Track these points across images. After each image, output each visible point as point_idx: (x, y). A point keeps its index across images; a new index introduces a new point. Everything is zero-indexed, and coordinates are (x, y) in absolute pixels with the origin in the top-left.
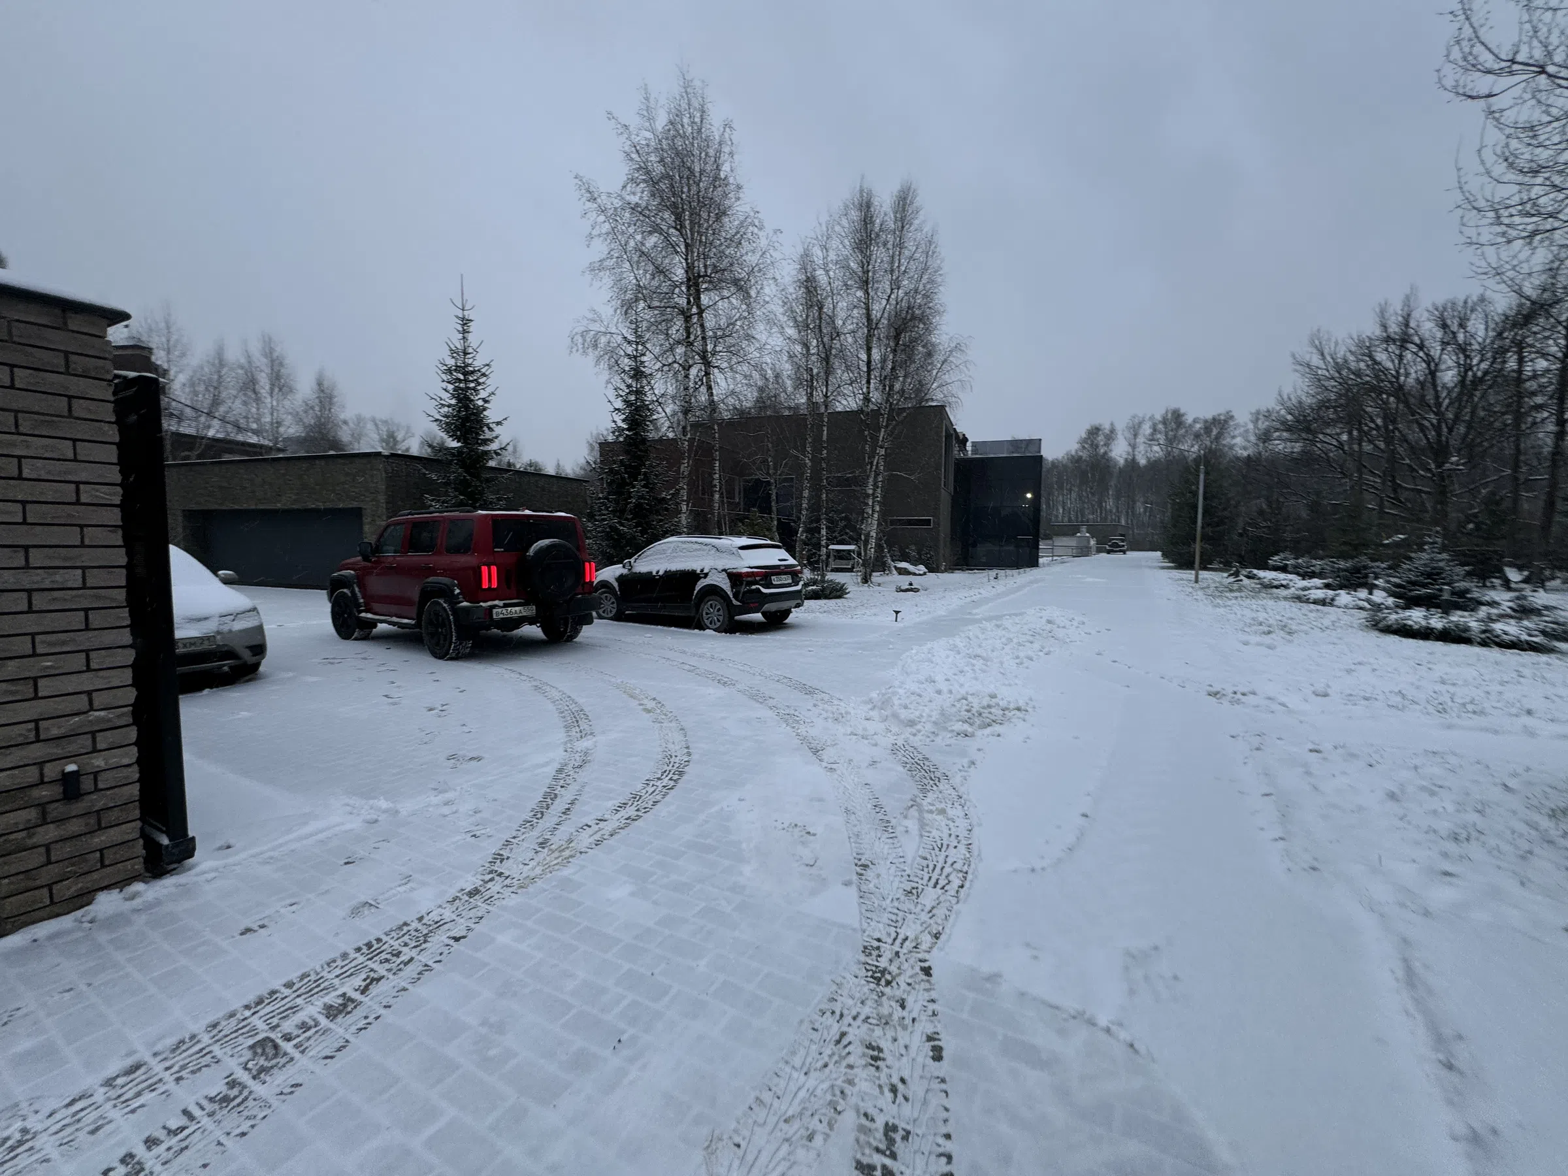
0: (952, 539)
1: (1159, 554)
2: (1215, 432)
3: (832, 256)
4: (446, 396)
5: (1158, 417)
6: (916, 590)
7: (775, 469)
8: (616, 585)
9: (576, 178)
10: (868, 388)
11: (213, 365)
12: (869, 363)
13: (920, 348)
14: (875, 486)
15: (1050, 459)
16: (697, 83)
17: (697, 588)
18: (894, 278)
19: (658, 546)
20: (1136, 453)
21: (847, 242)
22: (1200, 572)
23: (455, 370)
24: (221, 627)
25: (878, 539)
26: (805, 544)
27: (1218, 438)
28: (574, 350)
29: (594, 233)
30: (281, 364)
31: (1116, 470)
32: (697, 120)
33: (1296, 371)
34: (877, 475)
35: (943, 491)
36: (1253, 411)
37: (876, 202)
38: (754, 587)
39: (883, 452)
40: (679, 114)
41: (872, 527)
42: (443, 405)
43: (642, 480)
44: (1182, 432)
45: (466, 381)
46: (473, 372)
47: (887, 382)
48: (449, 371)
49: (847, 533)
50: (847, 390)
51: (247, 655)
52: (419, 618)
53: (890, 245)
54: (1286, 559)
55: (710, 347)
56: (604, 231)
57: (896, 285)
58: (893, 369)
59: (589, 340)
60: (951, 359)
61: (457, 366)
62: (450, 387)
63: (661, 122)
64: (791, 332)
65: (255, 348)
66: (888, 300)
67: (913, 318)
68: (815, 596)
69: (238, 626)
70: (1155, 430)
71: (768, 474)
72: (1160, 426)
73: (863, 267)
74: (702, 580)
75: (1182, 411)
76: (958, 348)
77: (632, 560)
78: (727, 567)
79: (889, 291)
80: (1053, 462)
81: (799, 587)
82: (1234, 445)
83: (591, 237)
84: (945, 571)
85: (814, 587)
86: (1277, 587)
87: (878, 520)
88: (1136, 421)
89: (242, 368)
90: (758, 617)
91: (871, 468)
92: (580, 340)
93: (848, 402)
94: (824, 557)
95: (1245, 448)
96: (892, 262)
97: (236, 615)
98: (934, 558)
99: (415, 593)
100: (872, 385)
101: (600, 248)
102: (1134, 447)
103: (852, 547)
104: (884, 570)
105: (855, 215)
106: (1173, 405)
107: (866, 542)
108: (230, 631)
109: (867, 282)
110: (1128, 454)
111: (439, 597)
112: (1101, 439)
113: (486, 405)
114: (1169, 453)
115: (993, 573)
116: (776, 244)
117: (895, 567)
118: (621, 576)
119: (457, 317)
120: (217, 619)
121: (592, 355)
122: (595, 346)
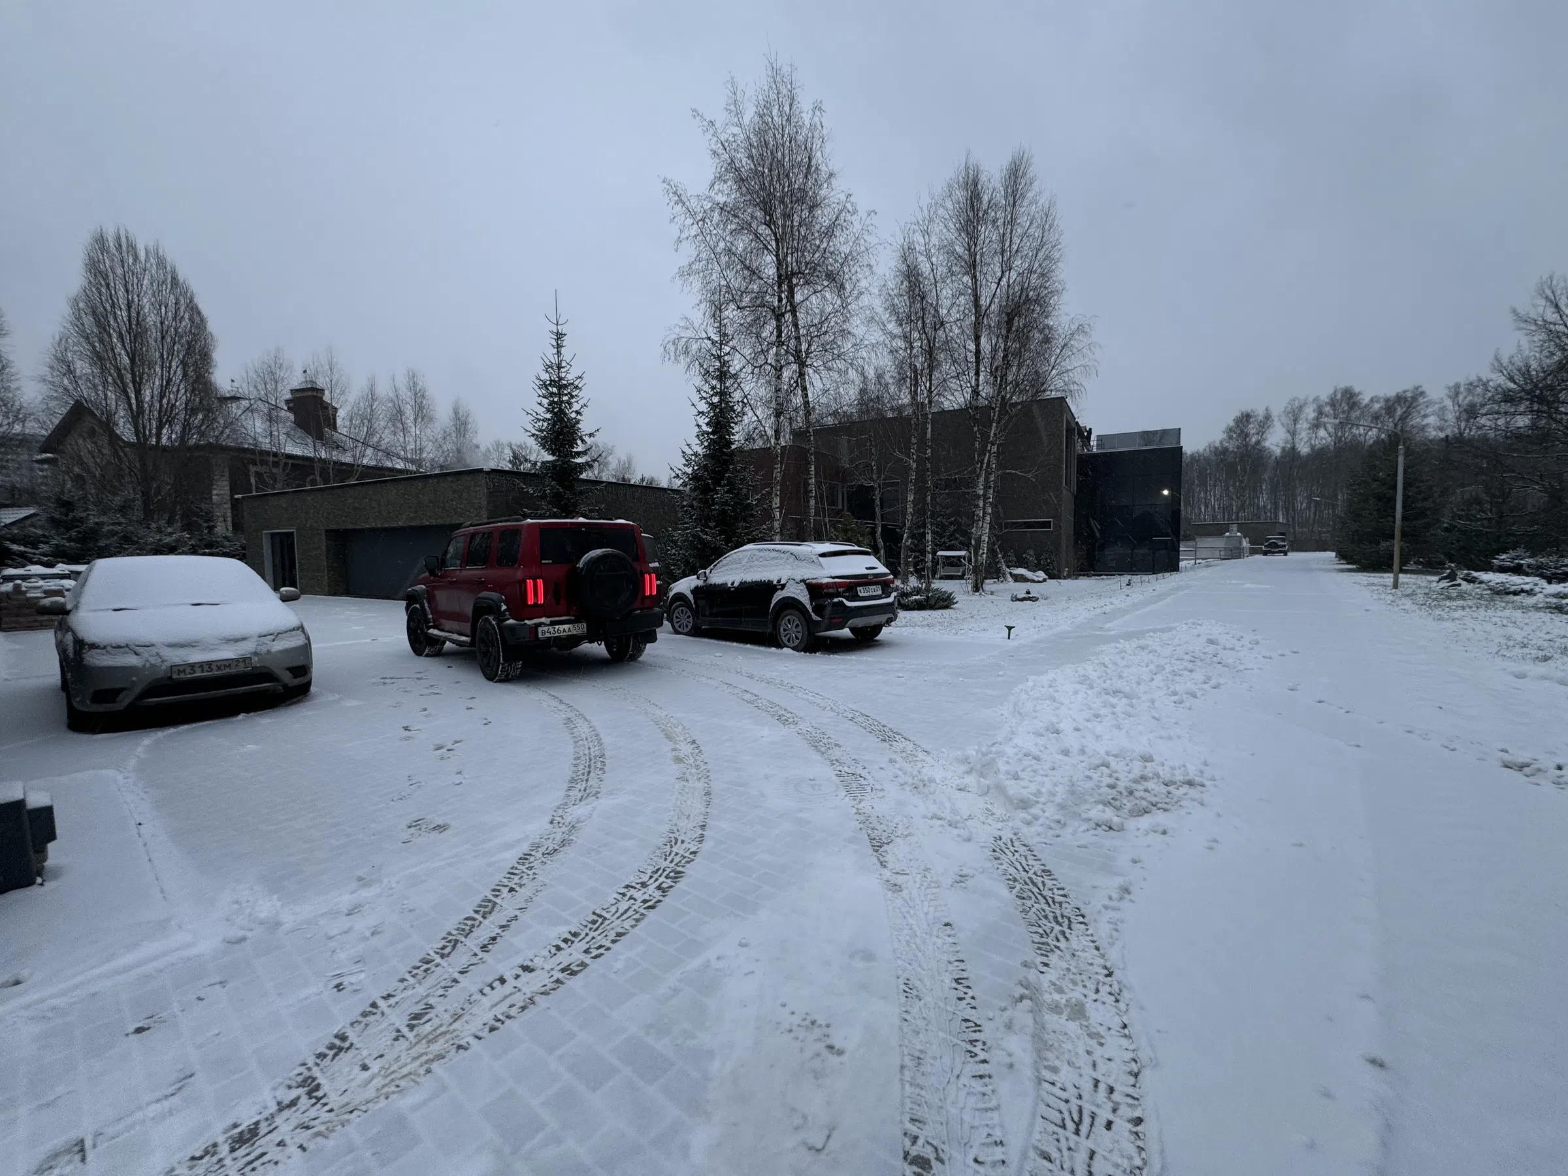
0: (1076, 543)
1: (1333, 554)
2: (1399, 412)
3: (935, 240)
4: (541, 410)
5: (1325, 397)
6: (1035, 599)
7: (879, 473)
8: (691, 597)
9: (664, 182)
10: (977, 380)
11: (367, 400)
12: (978, 352)
13: (1037, 335)
14: (987, 487)
15: (1189, 453)
16: (786, 70)
17: (774, 601)
18: (1005, 259)
19: (734, 555)
20: (1297, 441)
21: (951, 225)
22: (1401, 575)
23: (550, 385)
24: (260, 648)
25: (991, 544)
26: (912, 550)
27: (1403, 418)
28: (667, 359)
29: (684, 236)
30: (423, 396)
31: (1272, 461)
32: (787, 108)
33: (1520, 329)
34: (988, 474)
35: (1065, 492)
36: (1451, 384)
37: (983, 178)
38: (836, 600)
39: (994, 449)
40: (768, 106)
41: (983, 531)
42: (539, 420)
43: (725, 485)
44: (1355, 414)
45: (560, 395)
46: (566, 386)
47: (999, 374)
48: (545, 386)
49: (957, 539)
50: (954, 383)
51: (287, 678)
52: (473, 635)
53: (1000, 222)
54: (1518, 557)
55: (804, 347)
56: (693, 233)
57: (1007, 268)
58: (1005, 357)
59: (680, 347)
60: (1072, 342)
61: (551, 380)
62: (545, 402)
63: (749, 114)
64: (892, 327)
65: (402, 384)
66: (998, 284)
67: (1028, 300)
68: (920, 606)
69: (279, 646)
70: (1320, 413)
71: (871, 479)
72: (1328, 409)
73: (970, 250)
74: (779, 592)
75: (1357, 390)
76: (1080, 329)
77: (708, 571)
78: (806, 577)
79: (999, 274)
80: (1192, 457)
81: (890, 600)
82: (1427, 425)
83: (679, 240)
84: (1068, 577)
85: (917, 597)
86: (1515, 593)
87: (991, 523)
88: (1297, 404)
89: (392, 401)
90: (846, 632)
91: (982, 466)
92: (673, 348)
93: (954, 399)
94: (930, 564)
95: (1441, 429)
96: (1003, 241)
97: (277, 635)
98: (1055, 564)
99: (469, 610)
100: (981, 378)
101: (688, 252)
102: (1293, 434)
103: (963, 553)
104: (998, 578)
105: (960, 194)
106: (1343, 384)
107: (977, 547)
108: (269, 652)
109: (975, 267)
110: (1286, 442)
111: (489, 614)
112: (1252, 429)
113: (579, 417)
114: (1338, 440)
115: (1126, 578)
116: (870, 228)
117: (1011, 573)
118: (697, 588)
119: (552, 332)
120: (256, 639)
121: (683, 361)
122: (686, 353)
